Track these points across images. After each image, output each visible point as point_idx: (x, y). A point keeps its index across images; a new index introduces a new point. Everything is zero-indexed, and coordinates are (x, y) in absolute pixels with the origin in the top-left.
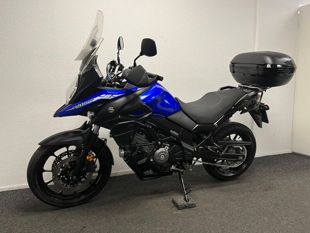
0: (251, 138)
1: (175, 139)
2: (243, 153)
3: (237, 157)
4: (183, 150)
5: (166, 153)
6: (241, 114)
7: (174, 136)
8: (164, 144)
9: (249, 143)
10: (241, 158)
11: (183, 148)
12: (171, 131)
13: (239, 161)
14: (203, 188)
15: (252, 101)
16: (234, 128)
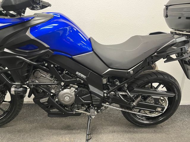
0: (175, 89)
1: (82, 82)
2: (164, 104)
3: (155, 108)
4: (91, 94)
5: (71, 95)
6: (165, 62)
7: (80, 78)
8: (71, 85)
9: (172, 95)
10: (159, 109)
11: (91, 93)
12: (77, 73)
13: (157, 112)
14: (115, 132)
15: (182, 49)
16: (156, 77)
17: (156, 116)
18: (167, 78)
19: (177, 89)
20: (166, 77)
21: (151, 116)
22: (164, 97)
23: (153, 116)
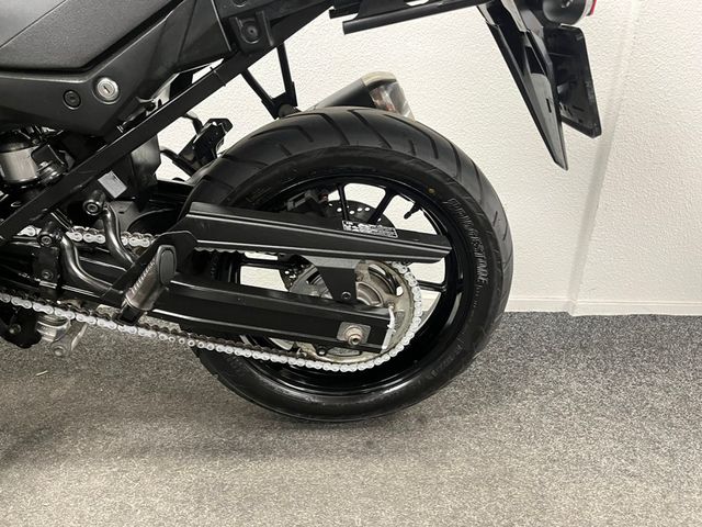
3: (332, 326)
10: (353, 332)
17: (362, 367)
18: (406, 151)
19: (473, 217)
20: (400, 148)
21: (335, 368)
22: (395, 265)
23: (344, 369)
